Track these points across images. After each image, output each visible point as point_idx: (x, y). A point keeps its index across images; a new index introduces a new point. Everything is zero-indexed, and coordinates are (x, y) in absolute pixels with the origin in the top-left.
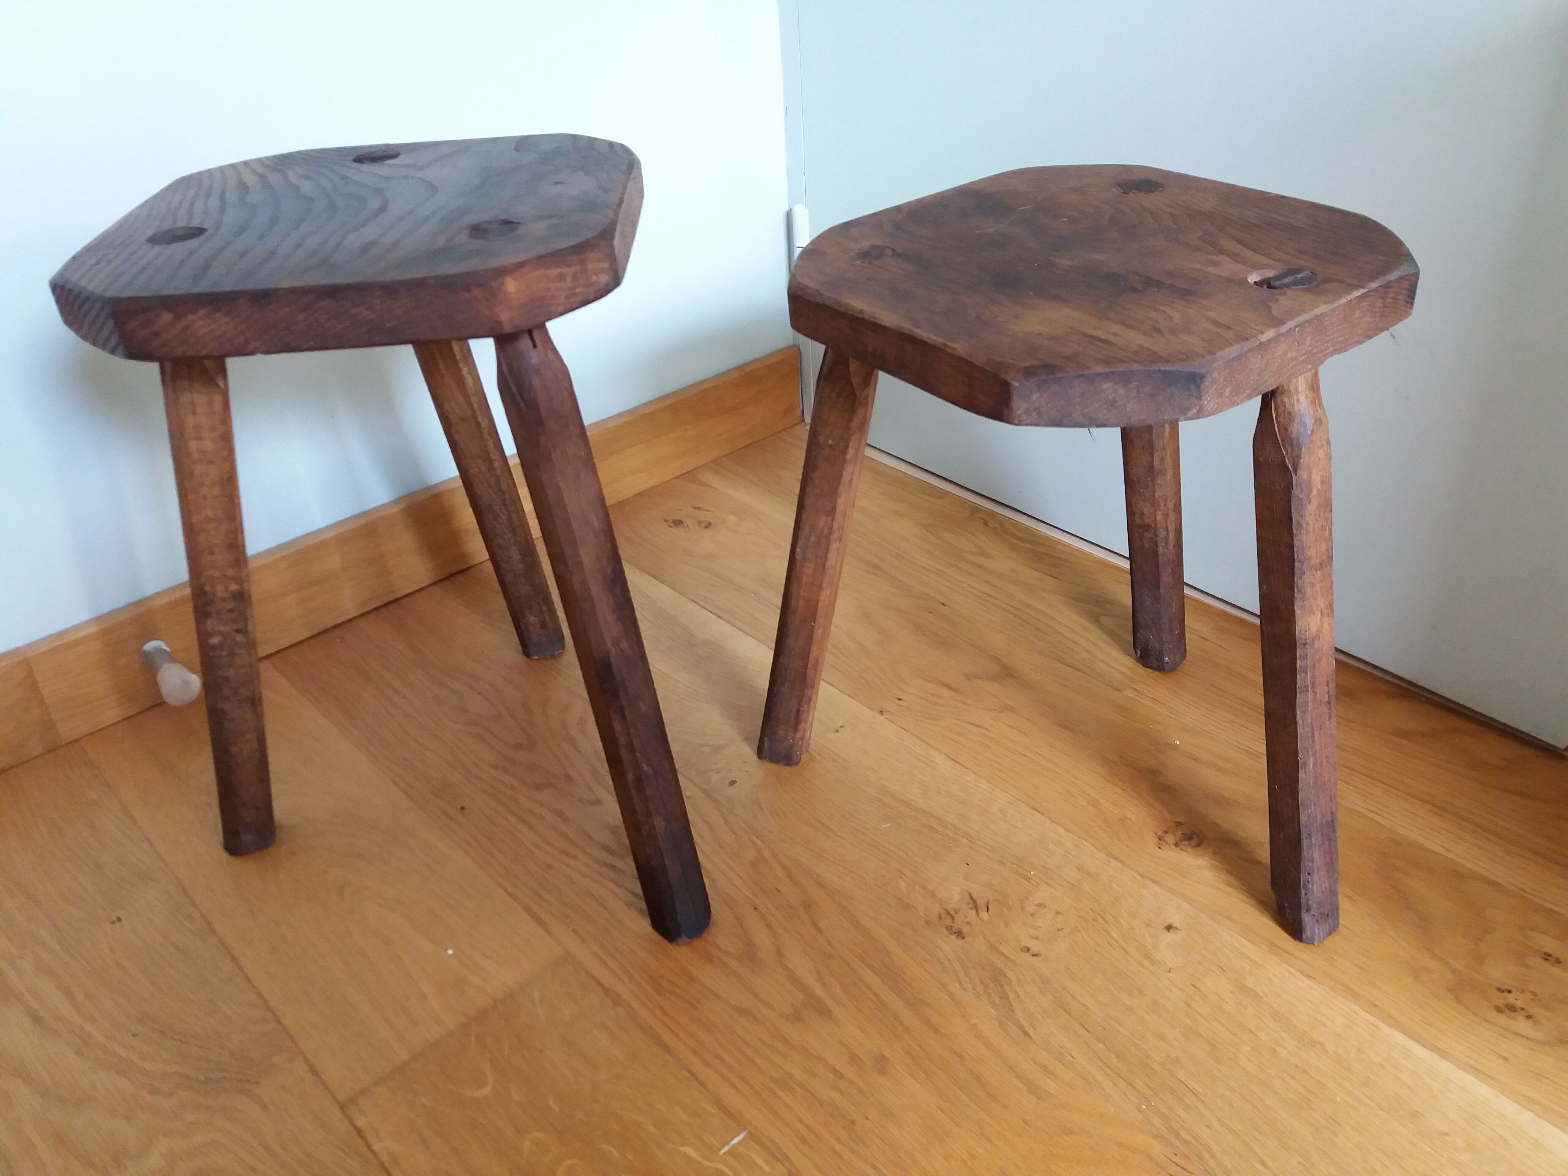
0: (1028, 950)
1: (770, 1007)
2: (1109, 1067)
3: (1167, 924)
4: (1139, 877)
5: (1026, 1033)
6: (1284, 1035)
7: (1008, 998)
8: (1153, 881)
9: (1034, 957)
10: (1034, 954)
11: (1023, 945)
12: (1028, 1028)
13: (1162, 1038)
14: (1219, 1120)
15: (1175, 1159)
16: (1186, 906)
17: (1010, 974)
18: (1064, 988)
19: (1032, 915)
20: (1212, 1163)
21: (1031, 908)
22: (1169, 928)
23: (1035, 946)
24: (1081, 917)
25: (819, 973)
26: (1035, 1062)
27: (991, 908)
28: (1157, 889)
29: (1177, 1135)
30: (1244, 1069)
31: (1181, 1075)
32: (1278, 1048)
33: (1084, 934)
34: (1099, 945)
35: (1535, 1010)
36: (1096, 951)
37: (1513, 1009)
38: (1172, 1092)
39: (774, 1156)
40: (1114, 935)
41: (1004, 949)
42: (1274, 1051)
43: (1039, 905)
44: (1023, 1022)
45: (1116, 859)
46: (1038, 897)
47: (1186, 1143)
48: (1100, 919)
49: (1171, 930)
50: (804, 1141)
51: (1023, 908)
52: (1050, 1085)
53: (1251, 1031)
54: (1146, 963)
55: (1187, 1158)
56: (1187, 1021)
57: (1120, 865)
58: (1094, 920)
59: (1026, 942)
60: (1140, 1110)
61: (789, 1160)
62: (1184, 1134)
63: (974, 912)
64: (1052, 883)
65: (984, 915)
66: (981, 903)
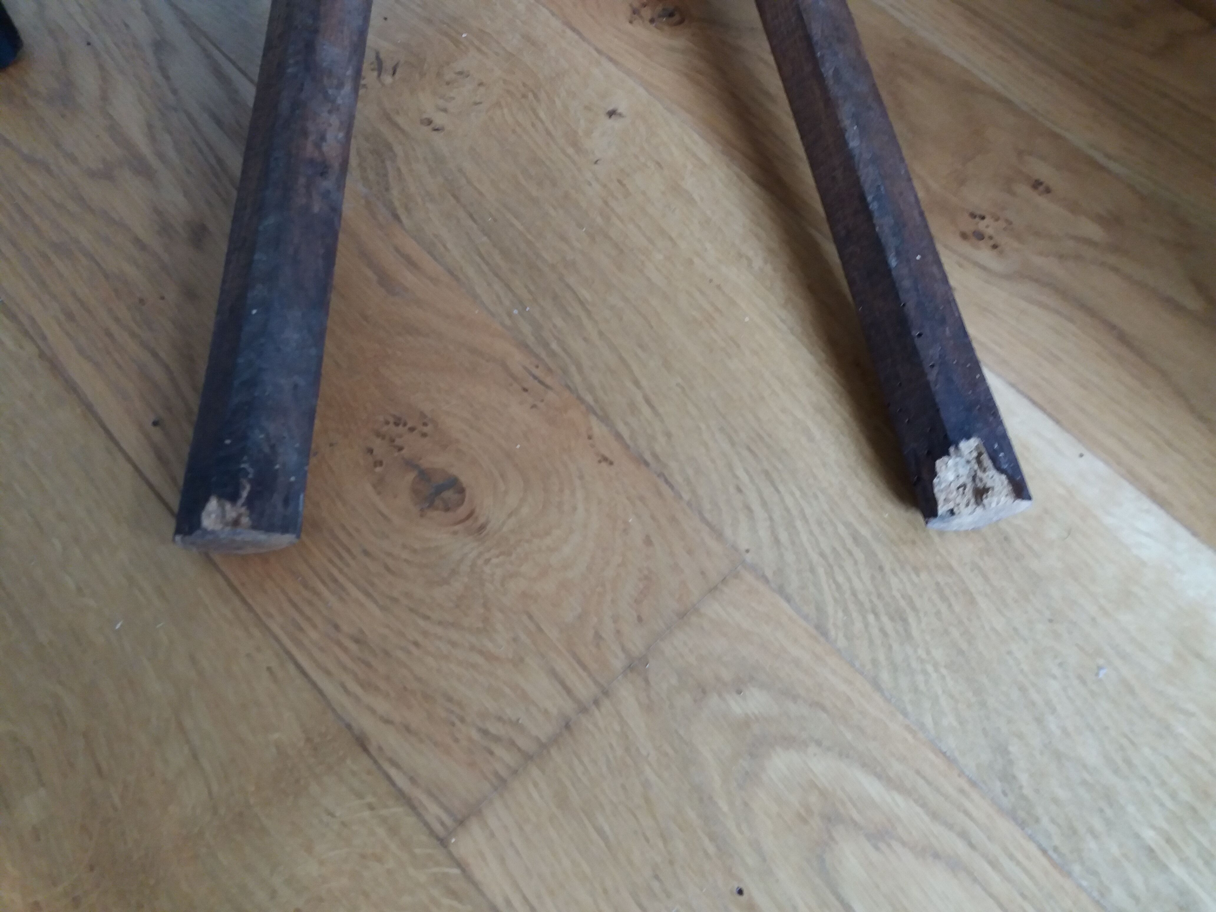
0: (429, 122)
1: (73, 159)
2: (488, 264)
3: (610, 108)
4: (595, 54)
5: (396, 217)
6: (708, 245)
7: (386, 175)
8: (611, 59)
9: (435, 133)
10: (436, 128)
11: (425, 116)
12: (401, 212)
13: (563, 238)
14: (601, 334)
15: (536, 372)
16: (641, 91)
17: (398, 149)
18: (460, 170)
19: (448, 83)
20: (577, 378)
21: (449, 76)
22: (611, 114)
23: (439, 119)
24: (508, 92)
25: (150, 126)
26: (397, 249)
27: (399, 70)
28: (611, 68)
29: (546, 345)
30: (649, 279)
31: (572, 280)
32: (696, 260)
33: (506, 111)
34: (520, 125)
35: (1004, 240)
36: (514, 131)
37: (980, 236)
38: (555, 298)
39: (26, 333)
40: (542, 115)
41: (400, 120)
42: (691, 262)
43: (460, 73)
44: (397, 204)
45: (574, 30)
46: (461, 64)
47: (553, 354)
48: (531, 96)
49: (613, 116)
50: (70, 316)
51: (439, 75)
52: (409, 278)
53: (671, 239)
54: (570, 151)
55: (550, 370)
56: (599, 220)
57: (576, 37)
58: (524, 96)
59: (430, 112)
60: (510, 315)
61: (44, 338)
62: (554, 346)
63: (375, 74)
64: (484, 48)
65: (388, 79)
66: (388, 65)
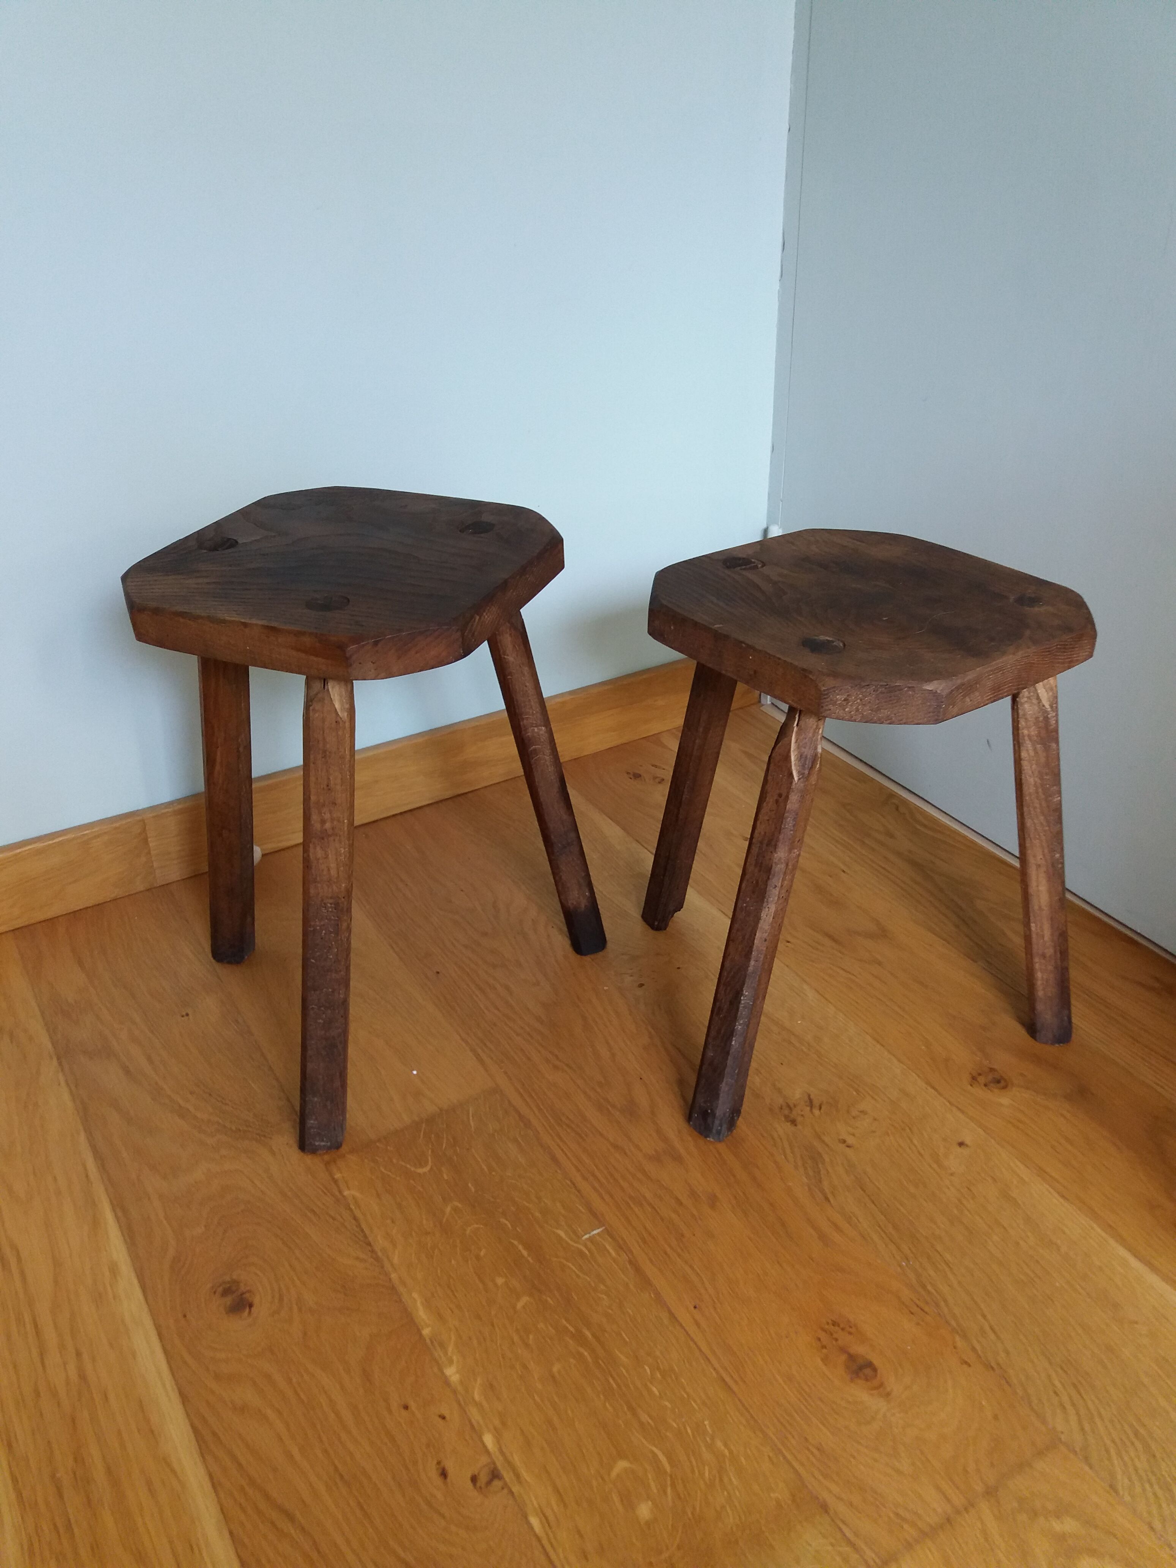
0: (844, 1141)
1: (639, 1148)
2: (885, 1232)
3: (960, 1141)
4: (949, 1105)
5: (826, 1198)
6: (1029, 1234)
7: (819, 1172)
8: (959, 1109)
9: (848, 1148)
10: (848, 1145)
11: (841, 1137)
12: (829, 1195)
13: (933, 1221)
14: (959, 1283)
15: (919, 1303)
16: (979, 1130)
17: (826, 1156)
18: (865, 1173)
19: (854, 1118)
20: (946, 1310)
21: (854, 1113)
22: (961, 1144)
23: (850, 1140)
24: (893, 1126)
26: (829, 1220)
27: (823, 1108)
28: (960, 1114)
29: (924, 1287)
30: (990, 1252)
31: (939, 1248)
32: (1021, 1243)
33: (892, 1137)
34: (901, 1147)
36: (897, 1151)
38: (929, 1258)
39: (621, 1247)
40: (915, 1142)
41: (826, 1139)
42: (1018, 1244)
43: (862, 1112)
44: (827, 1191)
45: (934, 1088)
46: (862, 1106)
47: (929, 1292)
48: (907, 1129)
49: (962, 1146)
50: (644, 1241)
51: (848, 1112)
52: (836, 1237)
53: (1005, 1228)
54: (935, 1166)
55: (927, 1303)
56: (955, 1211)
57: (936, 1093)
58: (903, 1129)
59: (844, 1136)
60: (900, 1266)
61: (631, 1251)
62: (929, 1288)
63: (809, 1108)
64: (876, 1097)
65: (817, 1112)
66: (816, 1103)
